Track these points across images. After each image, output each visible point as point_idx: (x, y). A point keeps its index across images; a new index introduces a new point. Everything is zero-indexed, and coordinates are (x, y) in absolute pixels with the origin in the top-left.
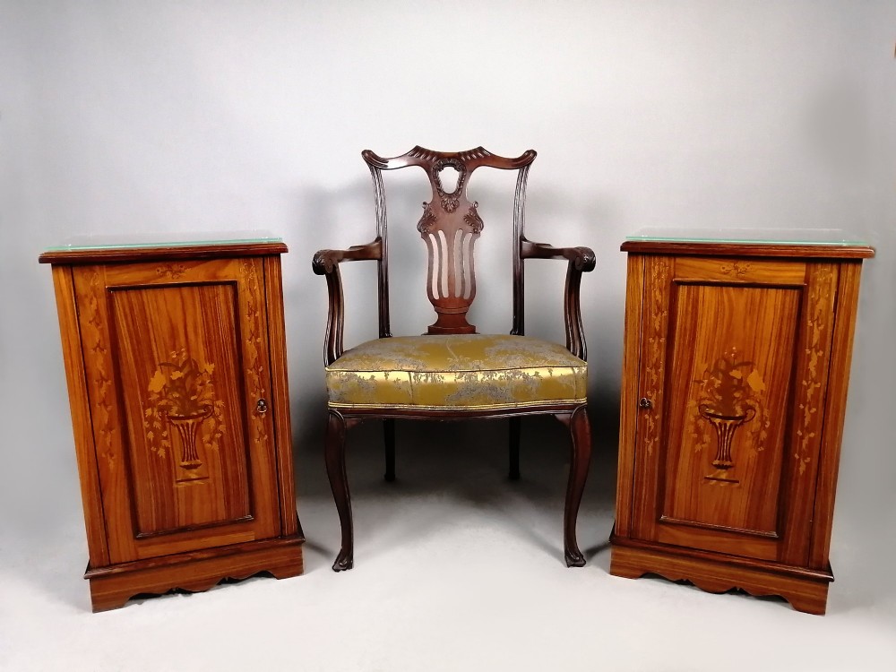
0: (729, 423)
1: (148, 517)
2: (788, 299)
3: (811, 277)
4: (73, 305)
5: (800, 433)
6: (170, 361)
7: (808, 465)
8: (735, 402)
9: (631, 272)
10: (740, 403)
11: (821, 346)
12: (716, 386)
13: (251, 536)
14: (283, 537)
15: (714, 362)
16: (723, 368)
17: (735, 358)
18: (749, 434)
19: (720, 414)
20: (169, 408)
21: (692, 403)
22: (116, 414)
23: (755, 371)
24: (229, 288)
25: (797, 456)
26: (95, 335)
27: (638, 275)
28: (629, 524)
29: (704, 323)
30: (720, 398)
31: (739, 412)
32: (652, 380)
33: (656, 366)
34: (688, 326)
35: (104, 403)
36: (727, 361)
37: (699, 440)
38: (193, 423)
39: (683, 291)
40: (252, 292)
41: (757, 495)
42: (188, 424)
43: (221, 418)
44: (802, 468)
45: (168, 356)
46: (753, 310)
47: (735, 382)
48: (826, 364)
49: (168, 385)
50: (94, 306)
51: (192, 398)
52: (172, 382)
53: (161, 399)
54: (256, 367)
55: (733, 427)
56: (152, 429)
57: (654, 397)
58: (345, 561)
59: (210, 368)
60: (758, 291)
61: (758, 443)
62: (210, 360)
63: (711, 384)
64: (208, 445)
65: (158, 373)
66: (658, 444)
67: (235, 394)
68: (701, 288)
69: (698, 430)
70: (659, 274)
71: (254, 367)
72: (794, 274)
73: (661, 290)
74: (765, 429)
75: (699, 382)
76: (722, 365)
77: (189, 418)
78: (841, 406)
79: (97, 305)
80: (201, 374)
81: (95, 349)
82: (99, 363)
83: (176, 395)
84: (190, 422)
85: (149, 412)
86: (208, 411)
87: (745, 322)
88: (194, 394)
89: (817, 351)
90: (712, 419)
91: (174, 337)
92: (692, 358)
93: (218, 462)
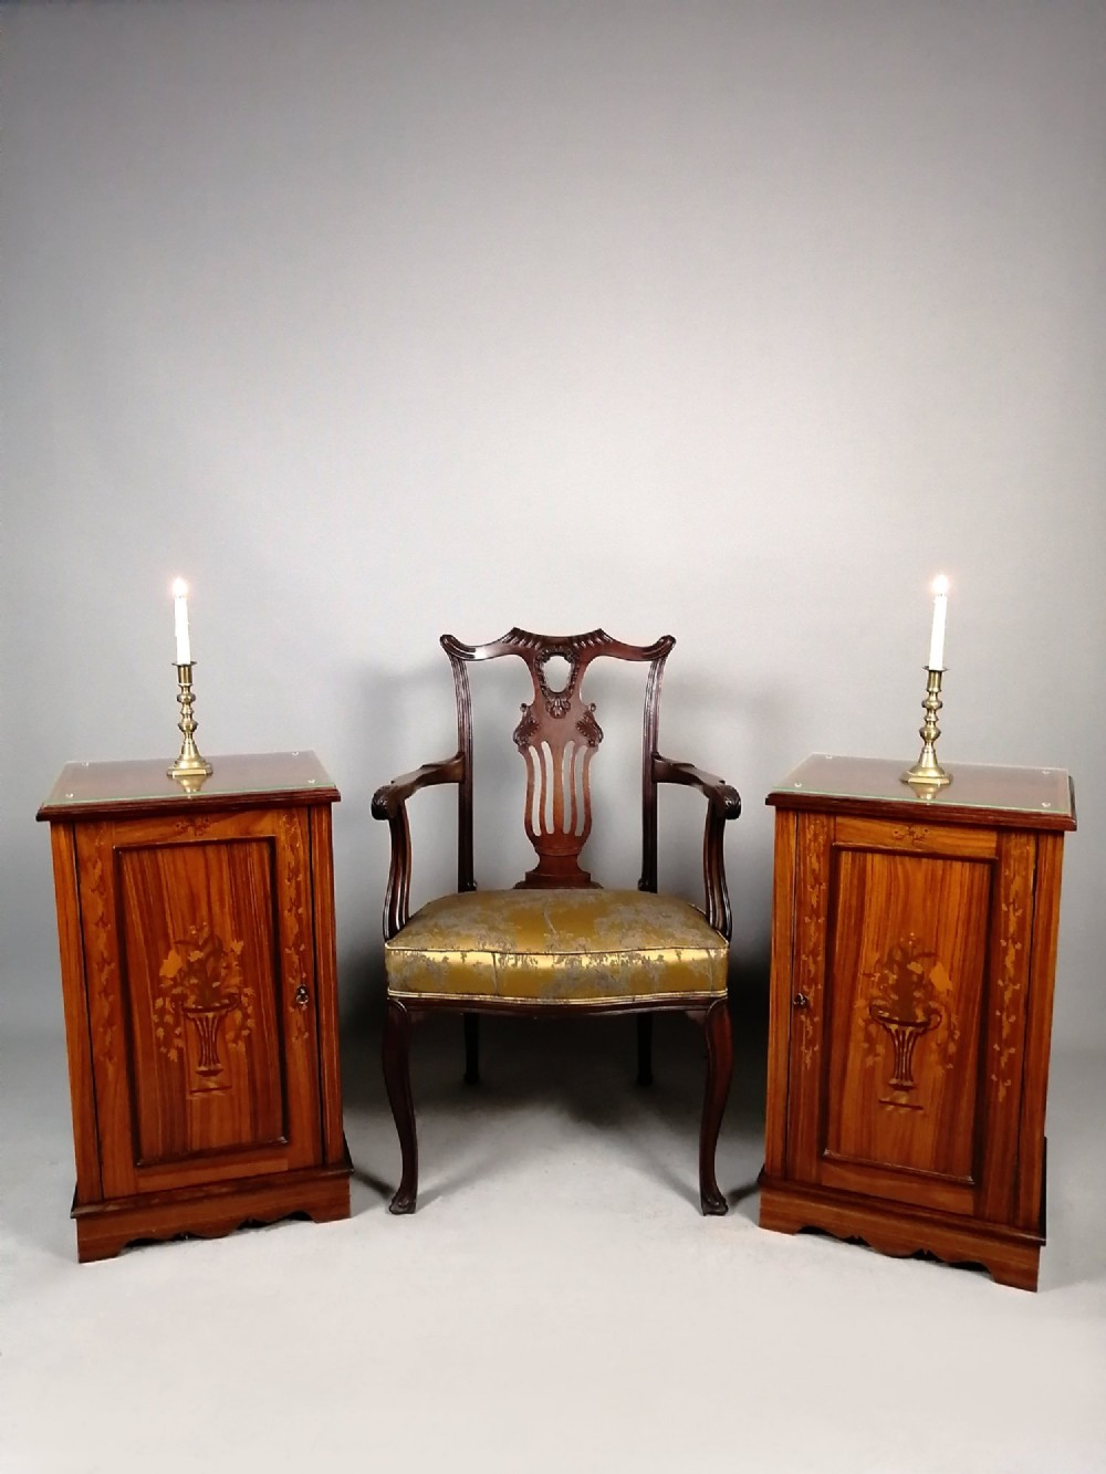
0: (909, 1030)
1: (153, 1137)
2: (977, 874)
3: (1004, 848)
4: (71, 871)
5: (996, 1047)
6: (188, 938)
7: (1009, 1090)
8: (915, 1003)
9: (781, 831)
10: (921, 1005)
11: (1019, 937)
12: (890, 982)
13: (283, 1165)
14: (324, 1165)
15: (887, 950)
16: (899, 959)
17: (914, 947)
18: (934, 1046)
19: (897, 1019)
20: (184, 997)
21: (860, 1003)
22: (118, 1005)
23: (939, 964)
24: (265, 846)
25: (994, 1077)
26: (98, 907)
27: (789, 834)
28: (784, 1160)
29: (874, 900)
30: (894, 997)
31: (921, 1018)
32: (809, 971)
33: (814, 953)
34: (854, 902)
35: (105, 992)
36: (904, 951)
37: (871, 1051)
38: (214, 1018)
39: (846, 858)
40: (294, 850)
41: (947, 1125)
42: (207, 1018)
43: (250, 1010)
44: (1002, 1093)
45: (185, 931)
46: (936, 886)
47: (915, 978)
48: (1026, 958)
49: (186, 969)
50: (98, 871)
51: (215, 984)
52: (190, 964)
53: (175, 986)
54: (296, 946)
55: (914, 1036)
56: (161, 1024)
57: (812, 994)
58: (405, 1202)
59: (238, 946)
60: (940, 863)
61: (945, 1058)
62: (239, 935)
63: (884, 978)
64: (232, 1046)
65: (172, 953)
66: (818, 1055)
67: (269, 980)
68: (869, 856)
69: (869, 1038)
70: (816, 836)
71: (294, 945)
72: (983, 843)
73: (818, 857)
74: (953, 1040)
75: (870, 975)
76: (898, 956)
77: (209, 1010)
78: (1047, 1015)
79: (102, 871)
80: (226, 954)
81: (97, 925)
82: (101, 941)
83: (194, 981)
84: (210, 1015)
85: (159, 1002)
86: (234, 1001)
87: (925, 900)
88: (217, 980)
89: (1015, 943)
90: (887, 1024)
91: (194, 908)
92: (859, 944)
93: (245, 1069)
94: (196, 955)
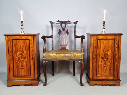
2: (113, 41)
3: (115, 38)
4: (8, 41)
5: (115, 60)
7: (117, 64)
10: (107, 56)
11: (117, 47)
12: (104, 54)
14: (35, 79)
17: (106, 50)
18: (108, 61)
19: (104, 58)
20: (19, 57)
21: (100, 57)
22: (12, 57)
23: (109, 52)
24: (28, 40)
25: (115, 63)
26: (10, 46)
27: (92, 38)
28: (92, 77)
29: (102, 45)
30: (104, 56)
31: (107, 58)
32: (95, 54)
33: (95, 52)
35: (11, 55)
37: (102, 63)
39: (98, 40)
40: (32, 41)
41: (110, 70)
43: (27, 60)
44: (116, 65)
45: (20, 50)
46: (108, 43)
47: (106, 53)
48: (118, 50)
50: (10, 42)
51: (23, 56)
52: (20, 54)
54: (32, 52)
55: (106, 60)
56: (17, 60)
57: (95, 57)
58: (45, 84)
59: (25, 52)
60: (109, 40)
61: (110, 62)
64: (25, 64)
65: (18, 52)
66: (96, 64)
67: (29, 56)
68: (101, 40)
69: (101, 61)
70: (95, 38)
73: (95, 41)
74: (111, 60)
75: (101, 54)
76: (104, 51)
81: (10, 48)
82: (10, 50)
84: (22, 60)
85: (17, 58)
86: (25, 58)
87: (107, 45)
91: (21, 47)
92: (100, 50)
93: (26, 66)
94: (21, 52)
